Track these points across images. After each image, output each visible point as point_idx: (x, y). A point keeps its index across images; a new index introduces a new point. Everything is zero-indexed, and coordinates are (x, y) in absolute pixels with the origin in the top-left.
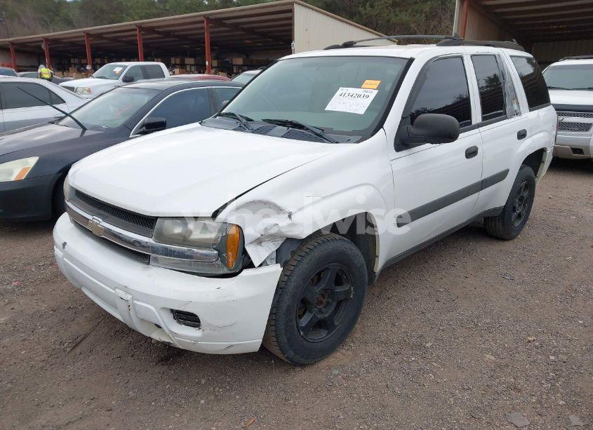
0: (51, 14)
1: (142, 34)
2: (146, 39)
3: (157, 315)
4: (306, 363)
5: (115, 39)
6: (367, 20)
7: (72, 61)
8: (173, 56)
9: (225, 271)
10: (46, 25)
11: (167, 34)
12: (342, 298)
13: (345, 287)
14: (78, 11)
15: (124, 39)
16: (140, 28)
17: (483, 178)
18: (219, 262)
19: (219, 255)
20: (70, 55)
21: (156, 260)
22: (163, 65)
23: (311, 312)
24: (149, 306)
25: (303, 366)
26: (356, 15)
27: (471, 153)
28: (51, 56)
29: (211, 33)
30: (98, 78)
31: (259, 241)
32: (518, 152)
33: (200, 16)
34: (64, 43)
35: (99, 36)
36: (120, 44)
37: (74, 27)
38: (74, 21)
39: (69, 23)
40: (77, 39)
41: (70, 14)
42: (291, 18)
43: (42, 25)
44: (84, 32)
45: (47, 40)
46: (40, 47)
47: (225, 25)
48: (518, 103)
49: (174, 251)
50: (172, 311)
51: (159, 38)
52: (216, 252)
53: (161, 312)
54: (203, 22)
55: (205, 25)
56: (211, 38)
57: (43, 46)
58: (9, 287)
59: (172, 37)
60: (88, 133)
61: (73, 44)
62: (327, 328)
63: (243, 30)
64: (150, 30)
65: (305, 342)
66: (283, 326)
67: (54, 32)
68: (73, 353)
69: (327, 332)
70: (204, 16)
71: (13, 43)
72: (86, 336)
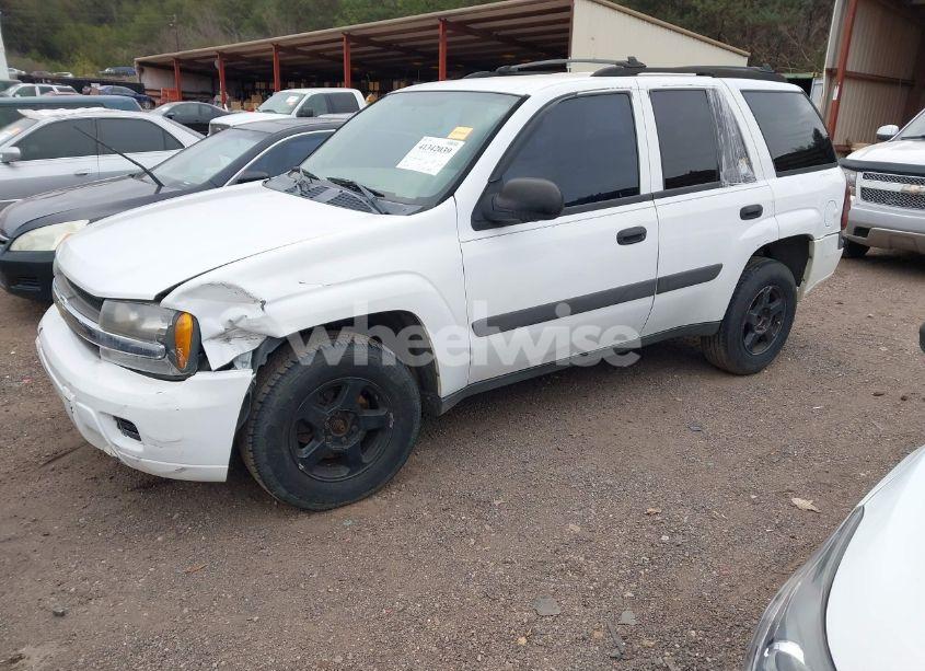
0: (239, 15)
1: (352, 47)
2: (357, 53)
3: (96, 420)
4: (310, 507)
5: (315, 54)
6: (706, 21)
7: (258, 85)
8: (395, 79)
9: (174, 371)
10: (228, 33)
11: (388, 45)
12: (373, 425)
13: (381, 412)
14: (275, 11)
15: (327, 54)
16: (349, 37)
17: (661, 275)
18: (167, 360)
19: (167, 350)
20: (256, 77)
21: (107, 354)
22: (358, 94)
23: (318, 440)
24: (89, 409)
25: (309, 511)
26: (689, 13)
27: (630, 237)
28: (228, 79)
29: (448, 44)
30: (264, 111)
31: (225, 337)
32: (741, 238)
33: (433, 18)
34: (246, 59)
35: (292, 49)
36: (320, 60)
37: (268, 35)
38: (269, 25)
39: (262, 30)
40: (264, 54)
41: (264, 16)
42: (569, 21)
43: (225, 32)
44: (272, 43)
45: (222, 54)
46: (212, 65)
47: (470, 32)
48: (749, 164)
49: (118, 342)
50: (116, 418)
51: (375, 52)
52: (162, 347)
53: (101, 416)
54: (437, 27)
55: (440, 31)
56: (448, 51)
57: (217, 64)
58: (16, 385)
59: (395, 49)
60: (163, 190)
61: (257, 60)
62: (348, 465)
63: (499, 38)
64: (364, 39)
65: (309, 479)
66: (264, 454)
67: (241, 41)
68: (45, 468)
69: (348, 470)
70: (439, 18)
71: (178, 60)
72: (73, 450)
